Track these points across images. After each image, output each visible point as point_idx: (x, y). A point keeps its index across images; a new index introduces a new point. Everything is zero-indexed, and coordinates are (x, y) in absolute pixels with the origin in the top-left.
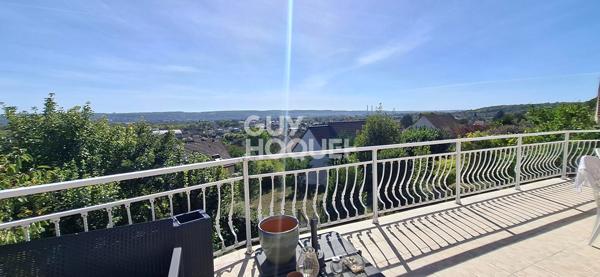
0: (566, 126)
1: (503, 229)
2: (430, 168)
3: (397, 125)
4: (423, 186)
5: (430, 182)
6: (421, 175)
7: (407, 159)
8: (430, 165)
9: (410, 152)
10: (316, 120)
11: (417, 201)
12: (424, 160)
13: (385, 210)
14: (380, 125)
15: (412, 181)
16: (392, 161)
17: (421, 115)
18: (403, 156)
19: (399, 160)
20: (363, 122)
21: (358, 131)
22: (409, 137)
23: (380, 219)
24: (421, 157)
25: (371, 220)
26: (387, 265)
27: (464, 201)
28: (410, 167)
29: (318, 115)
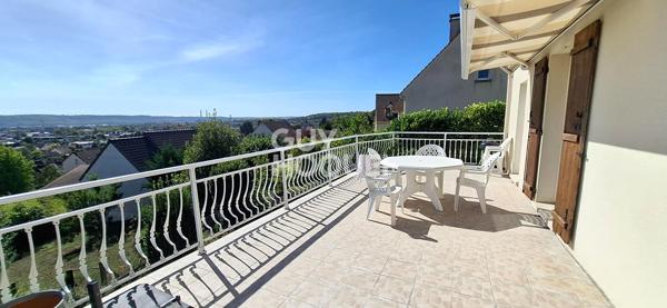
0: (357, 132)
1: (319, 223)
2: (270, 176)
3: (235, 133)
4: (266, 195)
5: (271, 189)
6: (262, 185)
7: (247, 170)
8: (270, 173)
9: (250, 162)
10: (126, 129)
11: (261, 211)
12: (264, 169)
13: (214, 236)
14: (215, 134)
15: (255, 192)
16: (232, 174)
17: (259, 122)
18: (243, 168)
19: (240, 172)
20: (195, 131)
21: (187, 143)
22: (249, 145)
23: (206, 248)
24: (260, 167)
25: (196, 252)
26: (239, 279)
27: (292, 206)
28: (251, 178)
29: (128, 123)
